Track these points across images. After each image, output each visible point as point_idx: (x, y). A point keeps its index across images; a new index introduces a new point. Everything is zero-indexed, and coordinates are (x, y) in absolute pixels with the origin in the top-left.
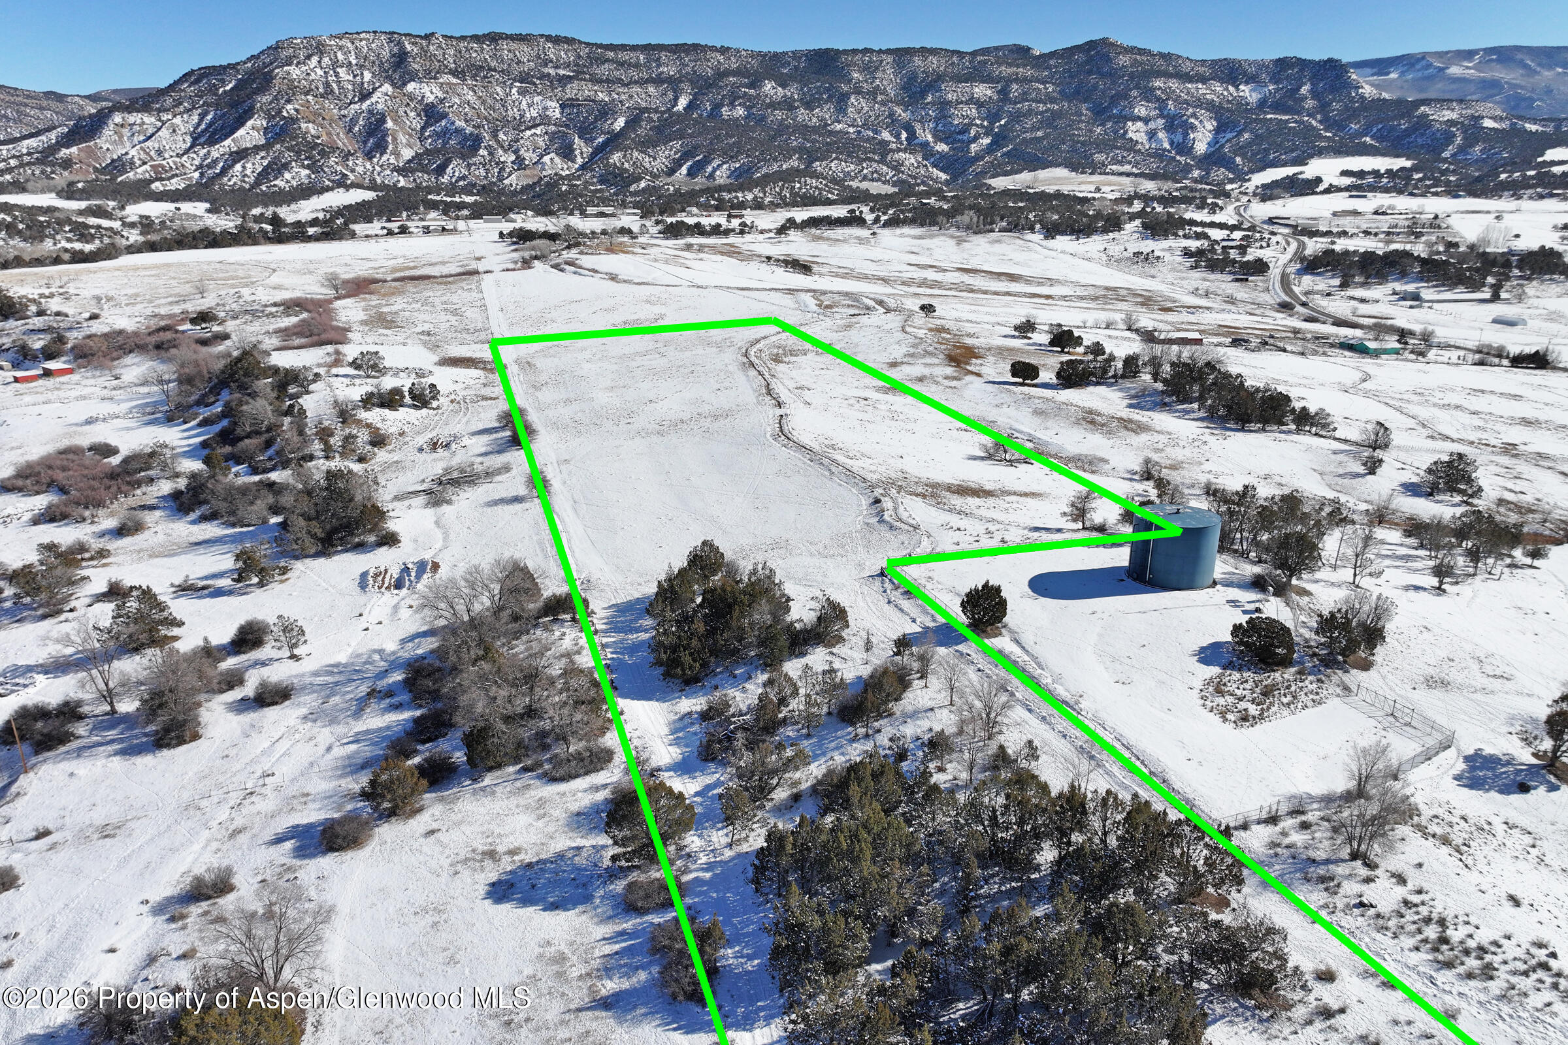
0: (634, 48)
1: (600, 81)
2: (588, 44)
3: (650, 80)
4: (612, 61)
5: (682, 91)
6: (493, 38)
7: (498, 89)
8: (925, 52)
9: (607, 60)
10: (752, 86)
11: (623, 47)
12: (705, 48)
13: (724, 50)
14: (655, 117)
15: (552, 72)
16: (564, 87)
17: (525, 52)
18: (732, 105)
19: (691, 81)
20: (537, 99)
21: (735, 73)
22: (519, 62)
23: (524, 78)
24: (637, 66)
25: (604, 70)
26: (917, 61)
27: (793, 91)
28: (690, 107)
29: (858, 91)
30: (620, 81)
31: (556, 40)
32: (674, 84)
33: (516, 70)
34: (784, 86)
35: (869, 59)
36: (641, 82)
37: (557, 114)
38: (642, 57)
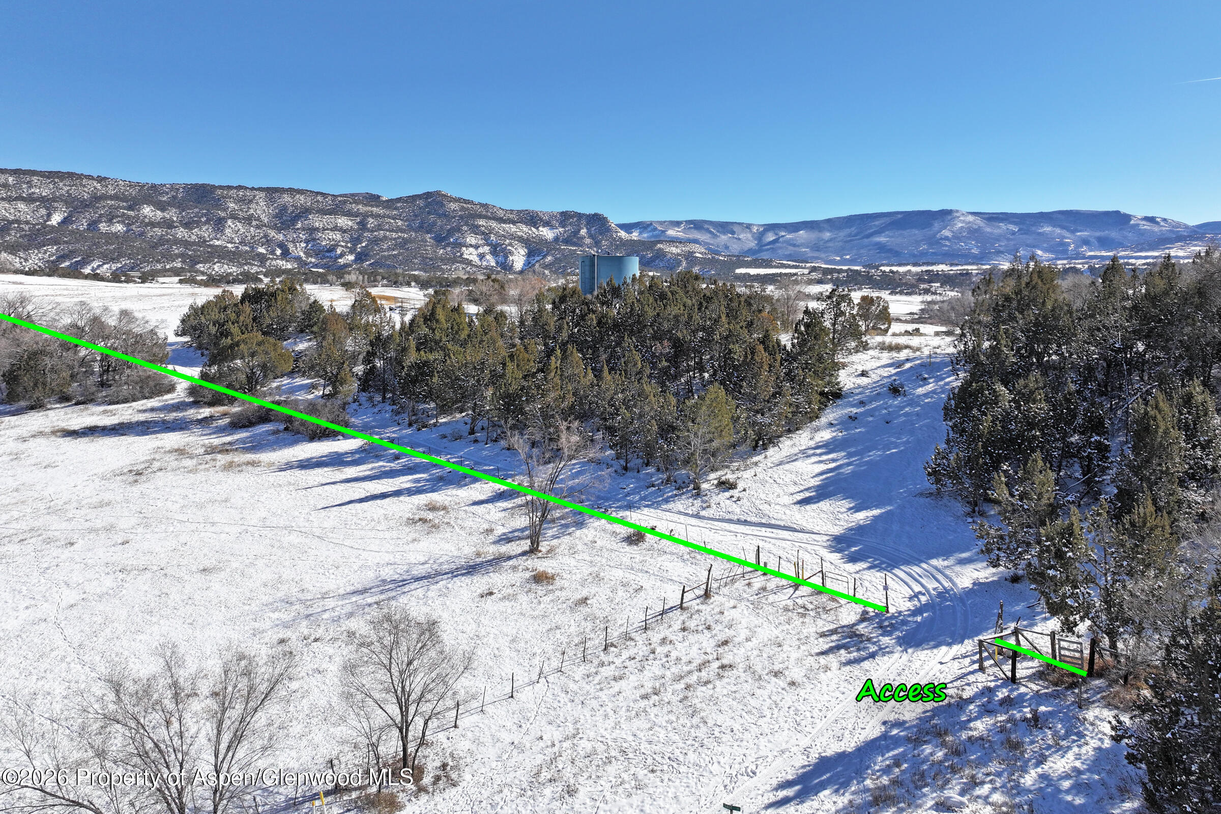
3: (20, 198)
5: (55, 209)
8: (292, 191)
10: (130, 208)
12: (80, 177)
13: (100, 179)
14: (27, 228)
18: (110, 221)
19: (66, 202)
21: (111, 198)
24: (5, 186)
26: (286, 198)
27: (172, 214)
28: (65, 221)
29: (234, 217)
32: (48, 203)
34: (163, 210)
35: (245, 194)
36: (9, 199)
38: (11, 179)
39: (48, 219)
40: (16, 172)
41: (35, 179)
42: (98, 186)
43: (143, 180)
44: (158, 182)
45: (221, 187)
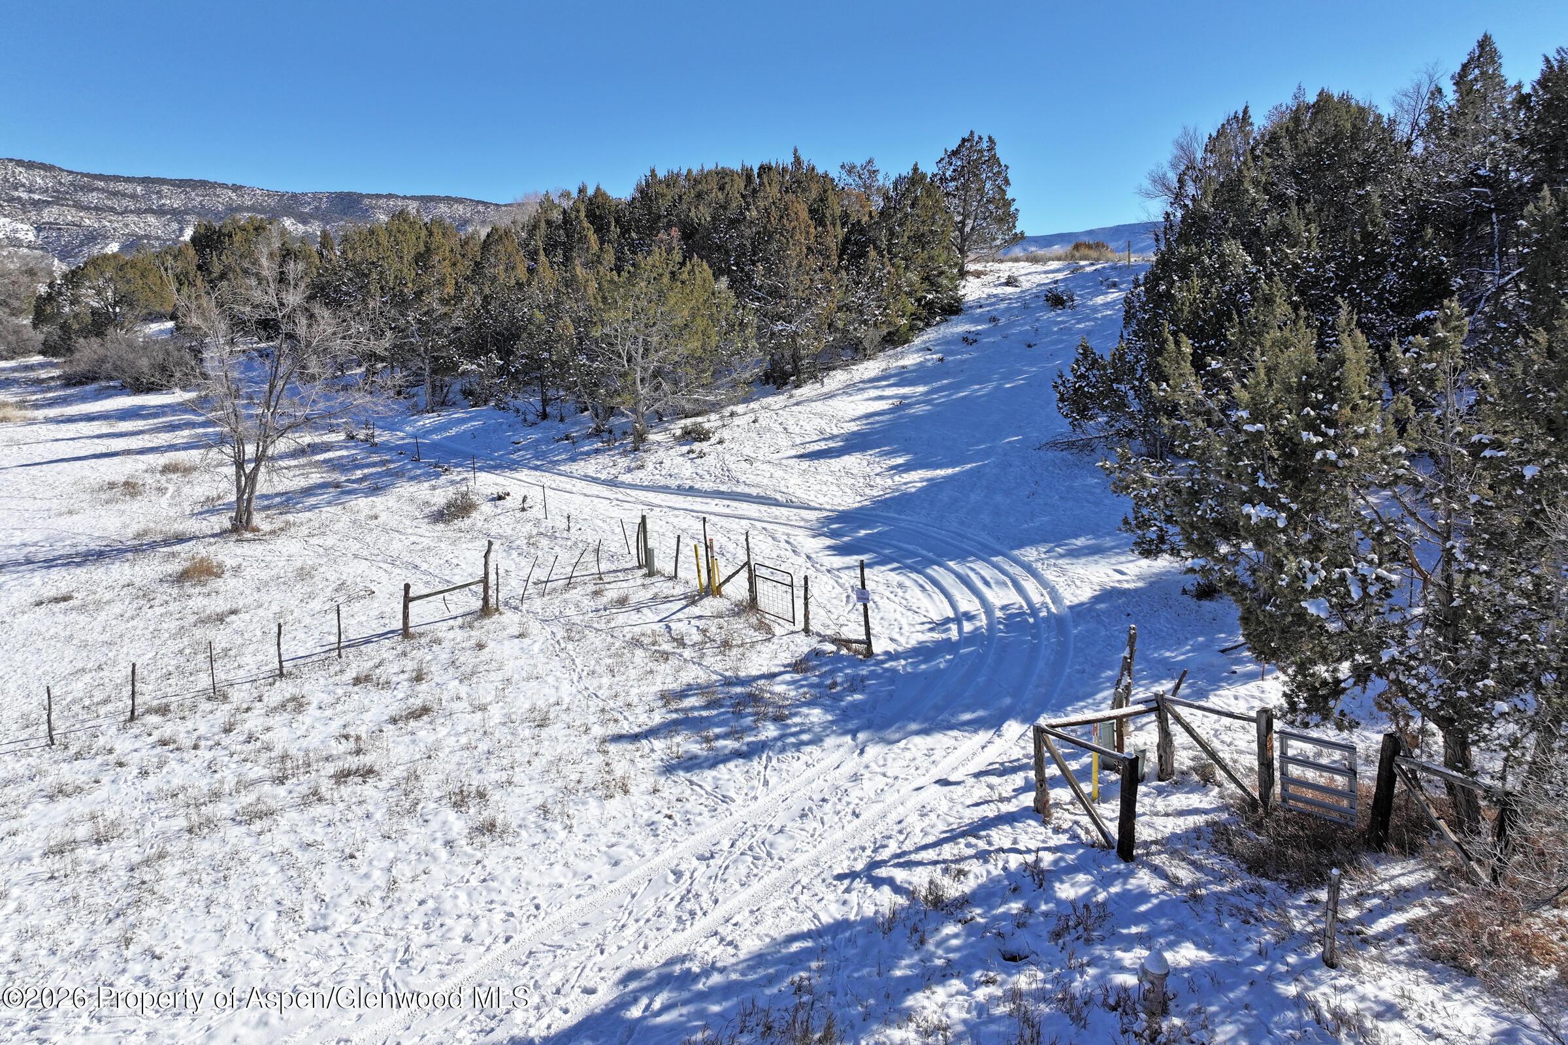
0: (128, 180)
1: (87, 208)
2: (71, 172)
3: (150, 211)
4: (103, 190)
5: (188, 223)
9: (97, 189)
11: (116, 178)
12: (214, 185)
13: (236, 188)
14: (155, 244)
15: (25, 196)
16: (40, 211)
19: (198, 215)
20: (4, 221)
21: (249, 209)
24: (133, 196)
25: (94, 198)
27: (315, 228)
30: (112, 210)
31: (30, 165)
32: (178, 215)
34: (304, 223)
36: (138, 212)
37: (31, 236)
38: (139, 189)
39: (181, 235)
40: (144, 181)
41: (165, 188)
42: (234, 196)
43: (282, 190)
44: (298, 191)
45: (369, 196)
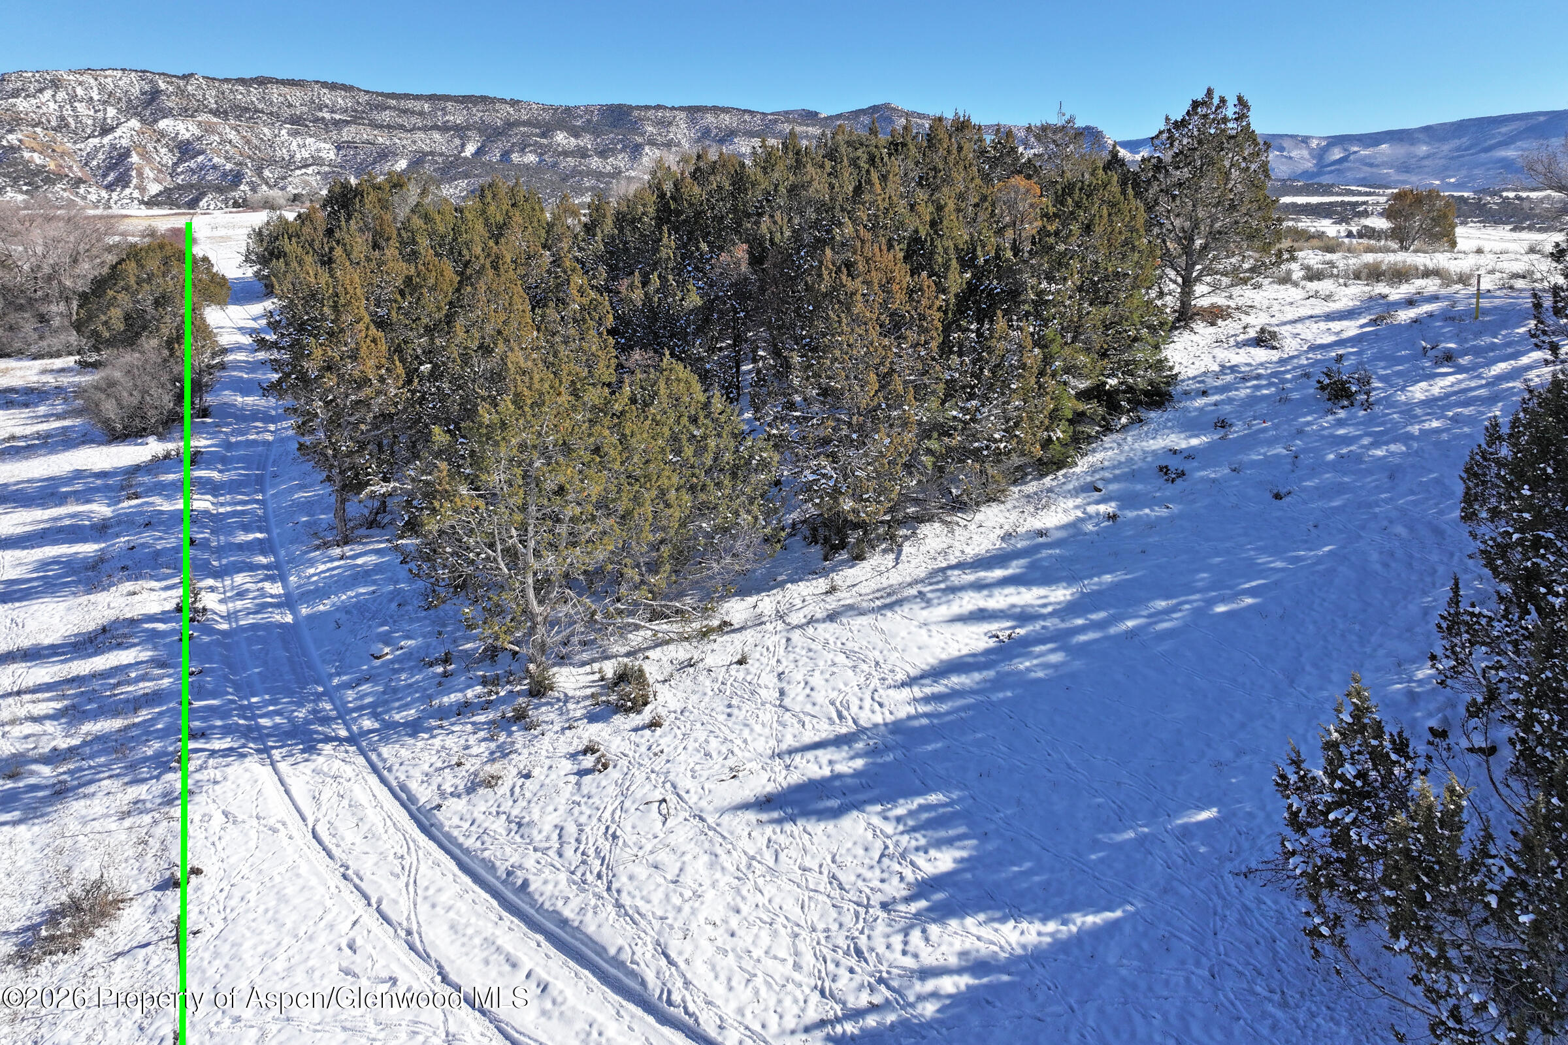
0: (417, 97)
1: (380, 127)
2: (367, 92)
3: (435, 127)
4: (393, 108)
5: (469, 138)
6: (262, 81)
7: (266, 130)
8: (715, 109)
9: (389, 108)
10: (544, 135)
11: (407, 96)
12: (493, 100)
13: (514, 103)
14: (440, 160)
15: (327, 116)
16: (340, 130)
17: (296, 96)
18: (522, 150)
19: (479, 130)
20: (309, 140)
21: (524, 124)
22: (290, 106)
23: (296, 120)
24: (421, 114)
25: (386, 116)
26: (710, 118)
27: (586, 141)
28: (479, 152)
29: (652, 143)
30: (402, 127)
31: (333, 87)
32: (460, 131)
33: (286, 112)
34: (576, 136)
35: (663, 115)
36: (425, 129)
37: (332, 155)
38: (426, 106)
39: (463, 150)
40: (431, 98)
41: (449, 105)
44: (571, 104)
45: (638, 108)
